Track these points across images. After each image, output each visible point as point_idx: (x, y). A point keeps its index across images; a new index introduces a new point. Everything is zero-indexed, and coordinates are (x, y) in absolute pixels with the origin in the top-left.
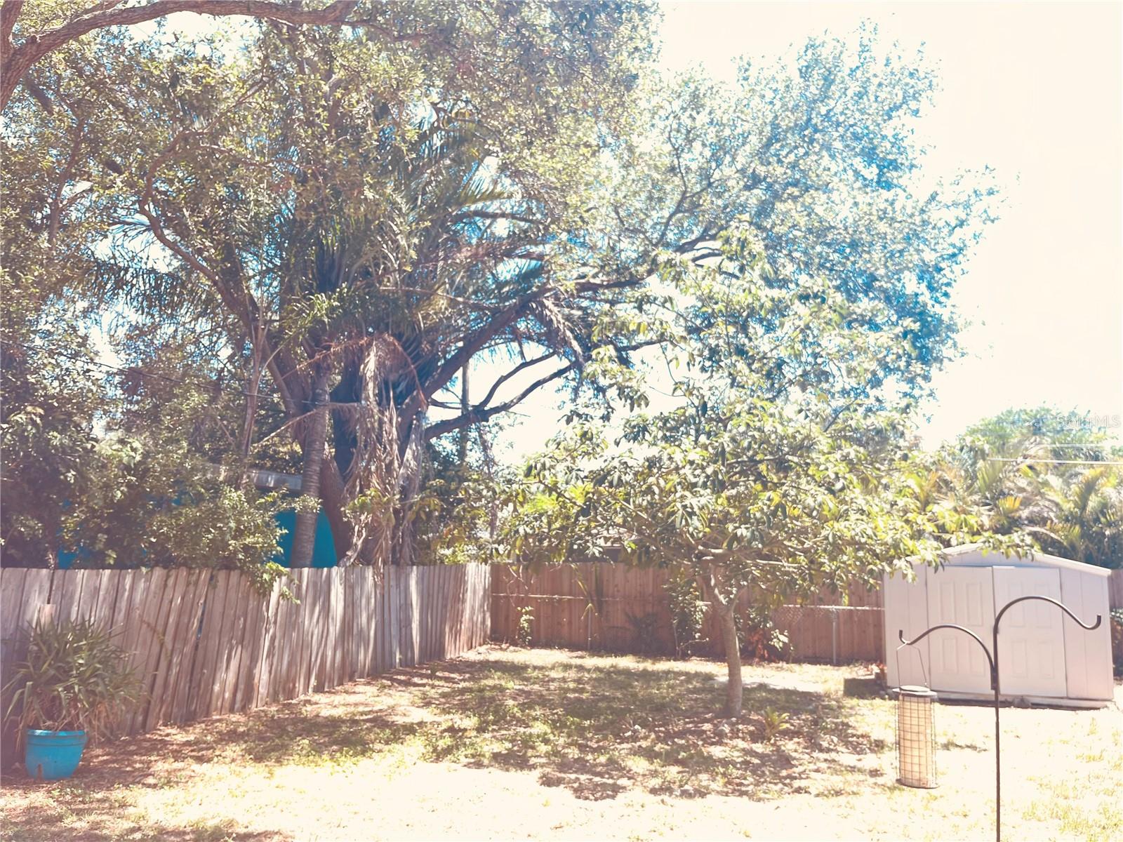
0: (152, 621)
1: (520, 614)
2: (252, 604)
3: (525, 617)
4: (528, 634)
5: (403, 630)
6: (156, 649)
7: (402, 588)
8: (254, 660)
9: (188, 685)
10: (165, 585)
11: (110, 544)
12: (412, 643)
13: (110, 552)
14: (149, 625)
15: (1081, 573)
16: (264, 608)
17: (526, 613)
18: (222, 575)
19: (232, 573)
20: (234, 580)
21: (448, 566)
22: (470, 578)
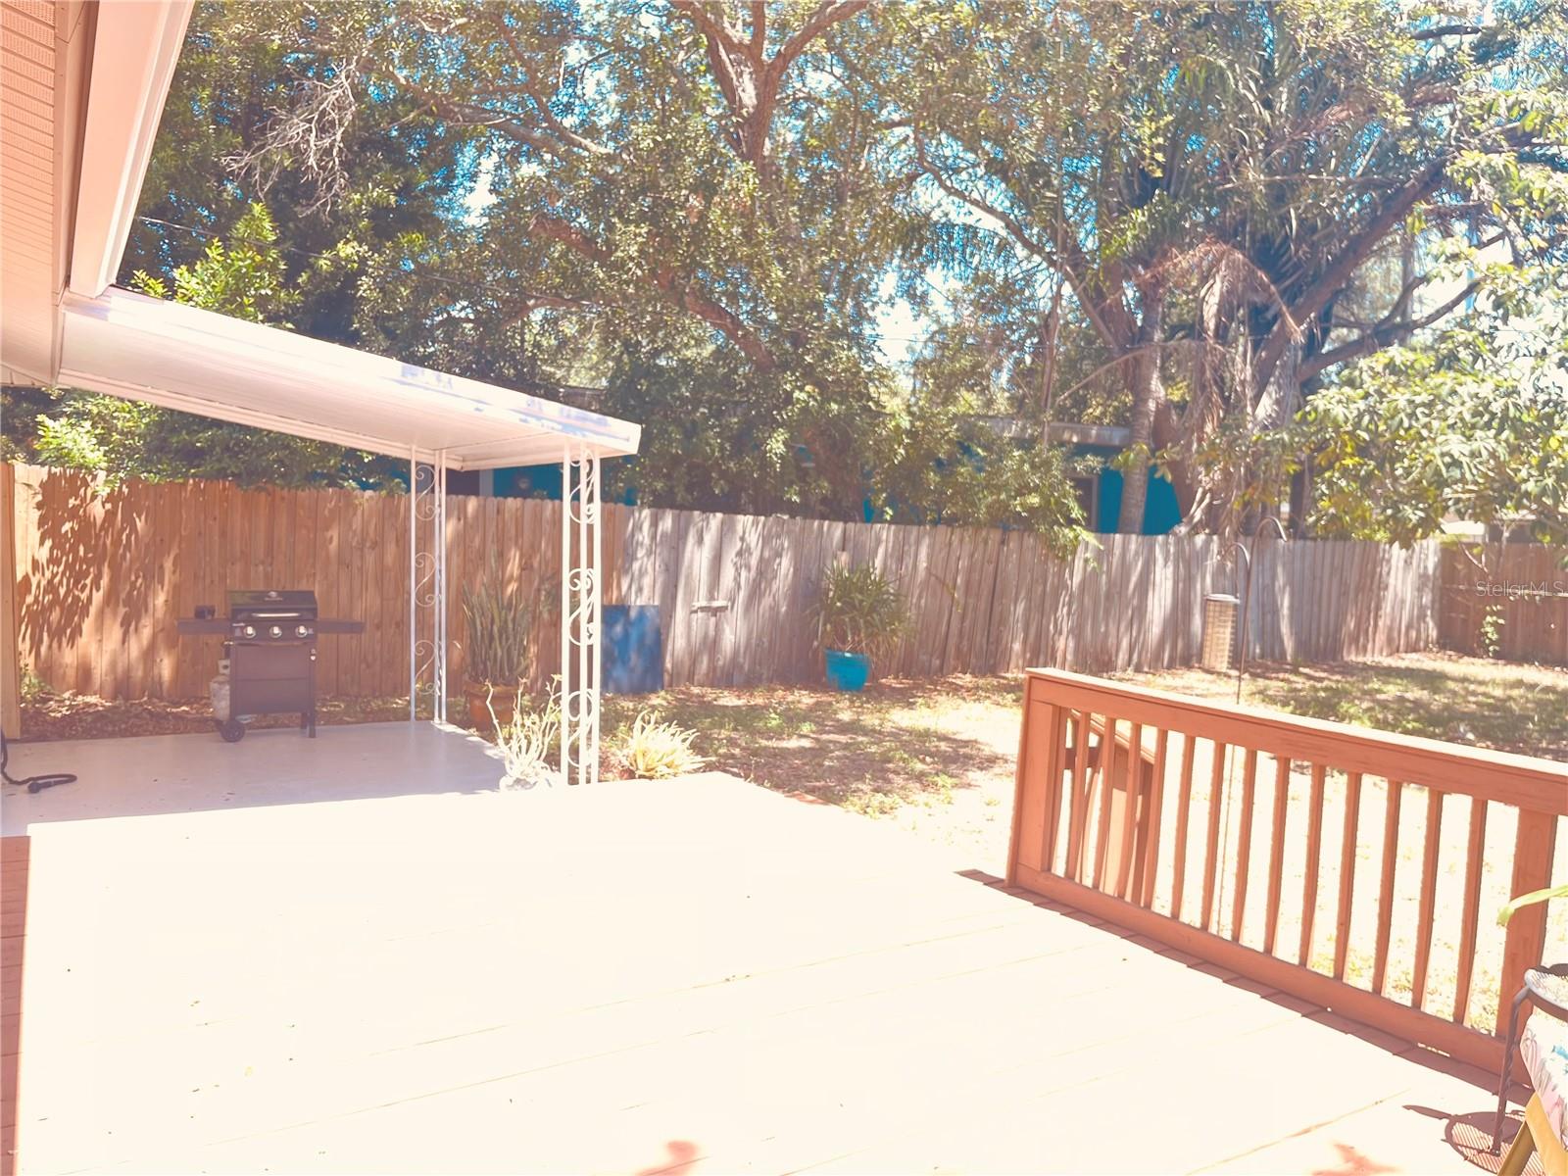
0: (940, 574)
1: (1484, 615)
2: (1052, 569)
3: (1489, 619)
4: (1493, 643)
6: (947, 602)
7: (1267, 564)
8: (1057, 625)
9: (985, 640)
10: (951, 544)
11: (889, 502)
12: (1281, 633)
13: (887, 509)
14: (937, 578)
16: (1067, 576)
17: (1493, 614)
18: (1014, 536)
19: (1026, 534)
20: (1030, 541)
21: (1348, 544)
22: (1394, 562)
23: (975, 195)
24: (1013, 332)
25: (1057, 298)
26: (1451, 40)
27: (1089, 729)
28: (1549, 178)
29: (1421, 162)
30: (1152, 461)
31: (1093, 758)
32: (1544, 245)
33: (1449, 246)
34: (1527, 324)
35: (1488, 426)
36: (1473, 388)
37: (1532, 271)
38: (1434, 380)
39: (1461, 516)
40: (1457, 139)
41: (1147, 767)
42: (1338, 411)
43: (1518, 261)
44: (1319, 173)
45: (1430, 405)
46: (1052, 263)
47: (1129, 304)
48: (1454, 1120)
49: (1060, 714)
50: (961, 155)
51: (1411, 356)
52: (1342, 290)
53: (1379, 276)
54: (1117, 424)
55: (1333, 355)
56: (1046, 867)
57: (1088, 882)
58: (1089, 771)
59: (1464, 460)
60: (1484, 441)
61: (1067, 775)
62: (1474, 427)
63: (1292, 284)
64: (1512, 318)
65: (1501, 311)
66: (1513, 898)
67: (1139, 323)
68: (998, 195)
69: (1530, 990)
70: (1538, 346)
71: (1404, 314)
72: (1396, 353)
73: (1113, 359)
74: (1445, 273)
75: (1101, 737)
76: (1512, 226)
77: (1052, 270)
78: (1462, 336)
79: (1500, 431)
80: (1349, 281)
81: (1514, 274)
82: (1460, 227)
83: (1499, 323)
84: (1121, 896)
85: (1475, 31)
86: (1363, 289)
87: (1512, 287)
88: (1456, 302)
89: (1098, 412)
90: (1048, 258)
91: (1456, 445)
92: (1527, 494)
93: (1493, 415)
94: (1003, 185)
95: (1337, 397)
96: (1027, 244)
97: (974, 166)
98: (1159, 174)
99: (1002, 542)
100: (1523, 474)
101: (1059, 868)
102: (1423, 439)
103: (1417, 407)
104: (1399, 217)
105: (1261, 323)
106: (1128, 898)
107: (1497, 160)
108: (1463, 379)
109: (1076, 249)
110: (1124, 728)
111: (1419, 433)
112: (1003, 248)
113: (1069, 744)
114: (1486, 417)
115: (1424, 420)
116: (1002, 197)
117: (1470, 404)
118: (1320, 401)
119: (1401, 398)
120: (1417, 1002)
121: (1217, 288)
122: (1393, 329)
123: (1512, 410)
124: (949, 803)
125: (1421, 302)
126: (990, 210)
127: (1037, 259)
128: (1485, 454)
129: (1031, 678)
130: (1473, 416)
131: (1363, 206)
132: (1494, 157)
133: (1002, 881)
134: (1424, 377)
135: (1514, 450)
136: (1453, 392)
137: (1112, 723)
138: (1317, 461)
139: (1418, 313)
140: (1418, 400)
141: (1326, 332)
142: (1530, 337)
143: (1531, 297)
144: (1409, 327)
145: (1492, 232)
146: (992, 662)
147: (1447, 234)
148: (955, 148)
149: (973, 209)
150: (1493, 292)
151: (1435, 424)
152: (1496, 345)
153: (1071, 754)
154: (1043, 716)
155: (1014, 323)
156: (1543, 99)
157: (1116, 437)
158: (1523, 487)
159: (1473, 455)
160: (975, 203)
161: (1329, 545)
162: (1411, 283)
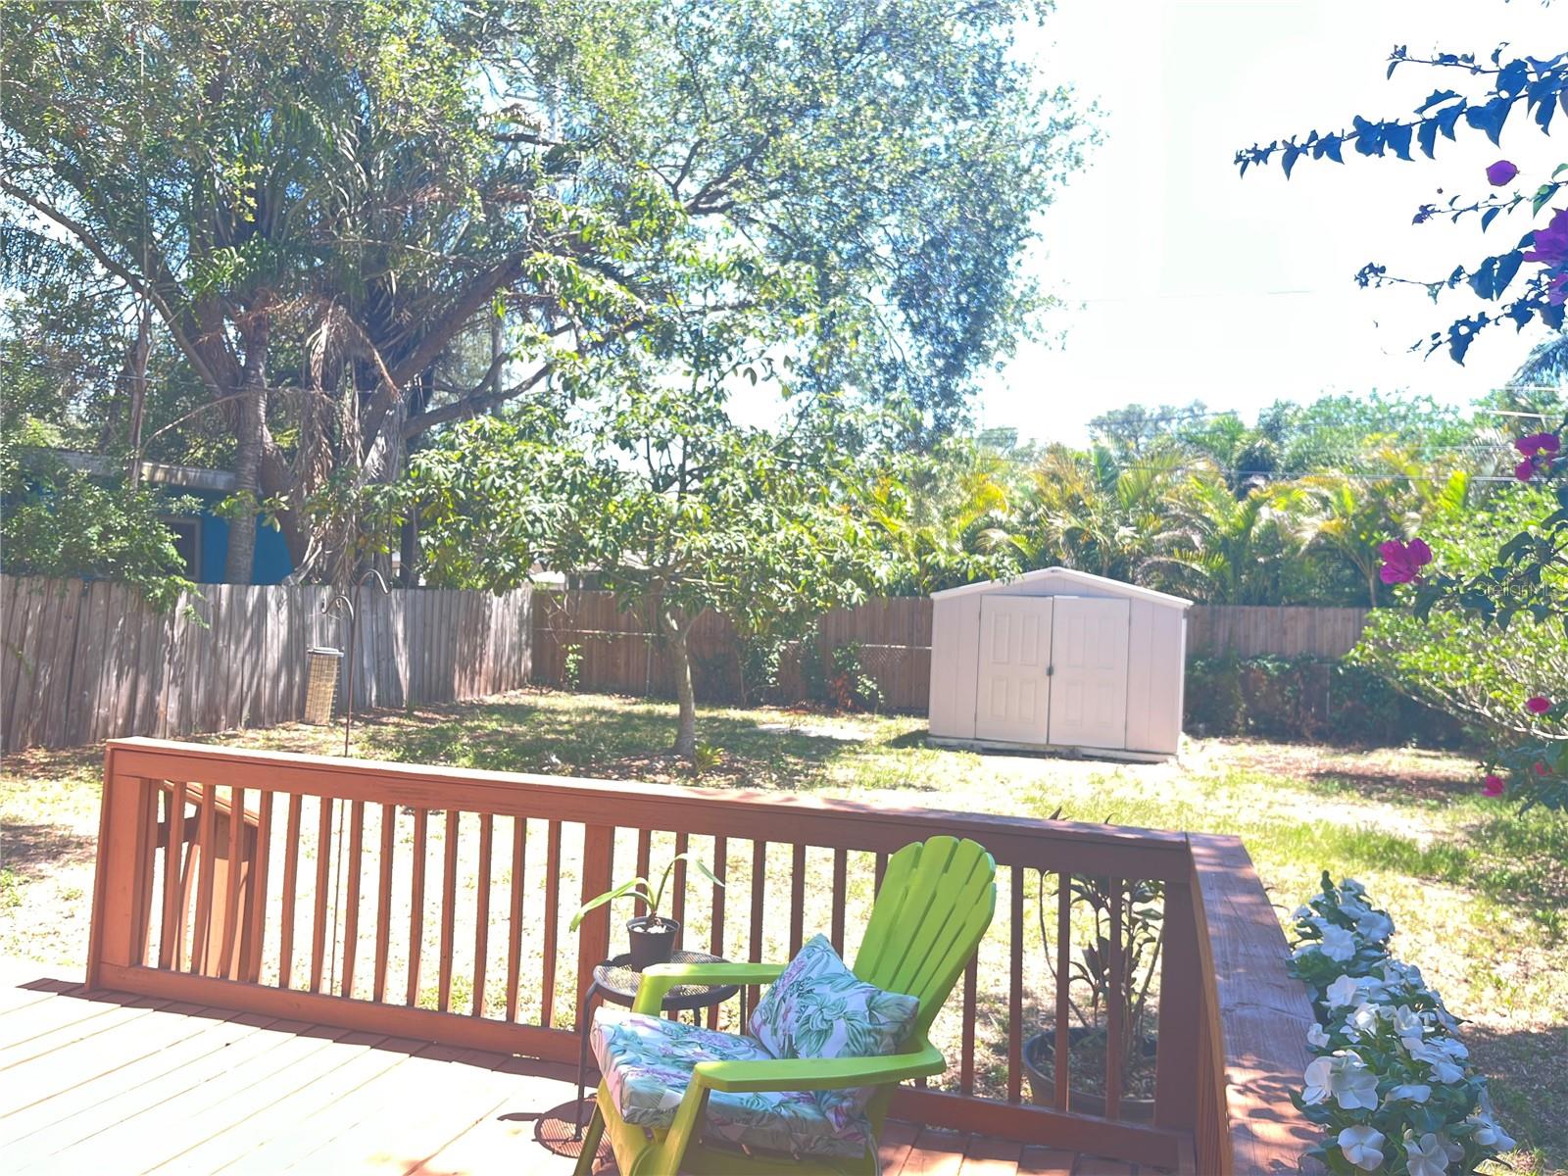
1: (567, 653)
2: (148, 622)
3: (571, 656)
4: (574, 677)
5: (384, 664)
6: (12, 664)
7: (381, 614)
8: (155, 686)
9: (63, 708)
10: (15, 595)
12: (398, 680)
15: (1154, 605)
16: (166, 627)
17: (574, 652)
18: (99, 588)
19: (114, 585)
20: (117, 592)
21: (455, 592)
22: (494, 607)
23: (41, 198)
24: (92, 356)
25: (145, 325)
26: (526, 147)
27: (184, 798)
28: (602, 282)
29: (503, 251)
30: (260, 509)
31: (190, 830)
32: (600, 339)
33: (528, 330)
34: (590, 405)
35: (561, 489)
36: (549, 457)
37: (592, 362)
38: (518, 447)
39: (544, 567)
40: (532, 236)
41: (251, 830)
42: (439, 471)
43: (581, 351)
44: (415, 245)
45: (514, 469)
46: (137, 288)
47: (230, 343)
48: (540, 1118)
49: (149, 787)
50: (23, 150)
51: (498, 425)
52: (440, 356)
53: (472, 347)
54: (221, 468)
55: (435, 417)
56: (135, 960)
57: (186, 967)
58: (185, 845)
59: (543, 517)
60: (559, 503)
61: (160, 853)
62: (550, 490)
63: (396, 345)
64: (578, 398)
65: (569, 393)
66: (583, 904)
67: (243, 363)
68: (70, 203)
69: (598, 985)
70: (598, 424)
71: (496, 383)
72: (486, 421)
73: (214, 399)
74: (524, 354)
75: (199, 806)
76: (577, 320)
77: (138, 296)
78: (539, 411)
79: (571, 496)
80: (448, 350)
81: (579, 361)
82: (536, 313)
83: (568, 402)
84: (224, 975)
85: (546, 143)
86: (458, 359)
87: (577, 372)
88: (536, 379)
89: (199, 454)
90: (133, 281)
91: (535, 504)
92: (593, 549)
93: (565, 480)
94: (77, 193)
95: (437, 457)
96: (105, 261)
97: (41, 166)
98: (250, 218)
99: (84, 594)
100: (590, 532)
101: (152, 959)
102: (511, 498)
103: (505, 469)
104: (486, 297)
105: (366, 379)
106: (233, 976)
107: (562, 261)
108: (541, 448)
109: (168, 276)
110: (224, 793)
111: (507, 493)
112: (77, 263)
113: (161, 818)
114: (559, 483)
115: (511, 482)
116: (76, 204)
117: (546, 469)
118: (423, 459)
119: (492, 460)
120: (511, 1015)
121: (323, 339)
122: (485, 397)
123: (579, 477)
124: (16, 905)
125: (509, 375)
126: (60, 218)
127: (119, 280)
128: (559, 513)
129: (113, 750)
130: (550, 481)
131: (456, 282)
132: (560, 258)
133: (81, 985)
134: (511, 444)
135: (583, 513)
136: (533, 459)
137: (210, 791)
138: (422, 515)
139: (507, 384)
140: (506, 463)
141: (428, 394)
142: (592, 416)
143: (592, 382)
144: (500, 397)
145: (561, 322)
146: (73, 732)
147: (527, 319)
148: (15, 141)
149: (38, 213)
150: (562, 375)
151: (520, 487)
152: (566, 420)
153: (164, 828)
154: (130, 792)
155: (93, 347)
156: (594, 217)
157: (222, 480)
158: (590, 543)
159: (551, 514)
160: (42, 207)
161: (437, 593)
162: (499, 359)
